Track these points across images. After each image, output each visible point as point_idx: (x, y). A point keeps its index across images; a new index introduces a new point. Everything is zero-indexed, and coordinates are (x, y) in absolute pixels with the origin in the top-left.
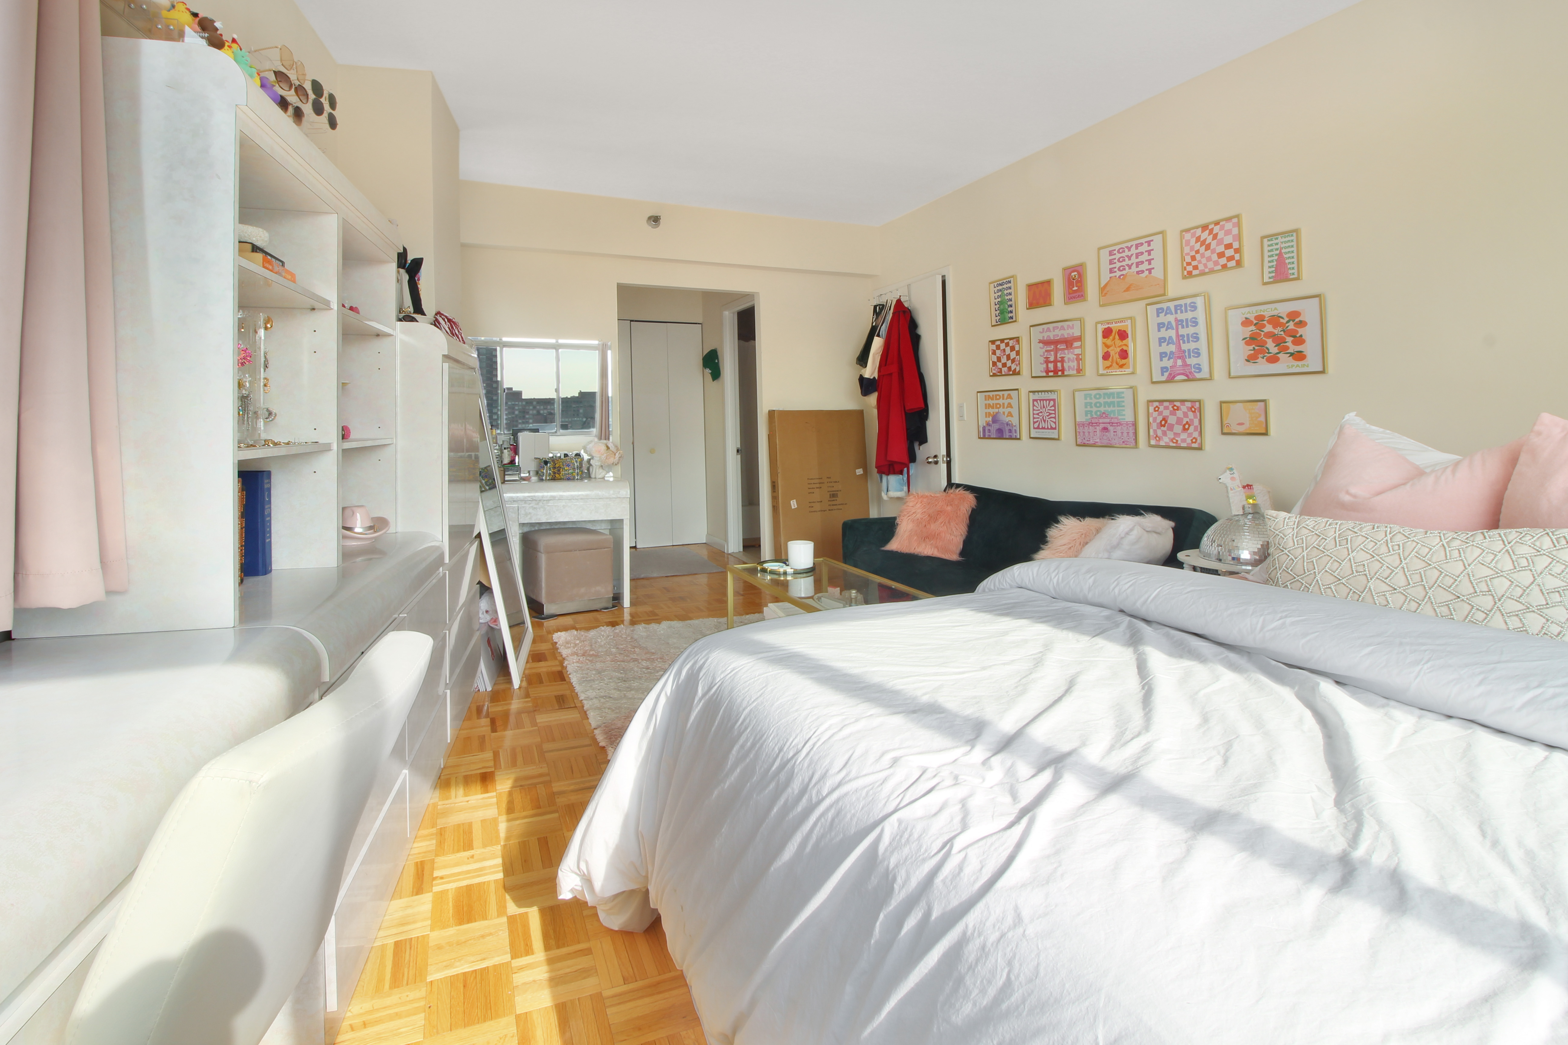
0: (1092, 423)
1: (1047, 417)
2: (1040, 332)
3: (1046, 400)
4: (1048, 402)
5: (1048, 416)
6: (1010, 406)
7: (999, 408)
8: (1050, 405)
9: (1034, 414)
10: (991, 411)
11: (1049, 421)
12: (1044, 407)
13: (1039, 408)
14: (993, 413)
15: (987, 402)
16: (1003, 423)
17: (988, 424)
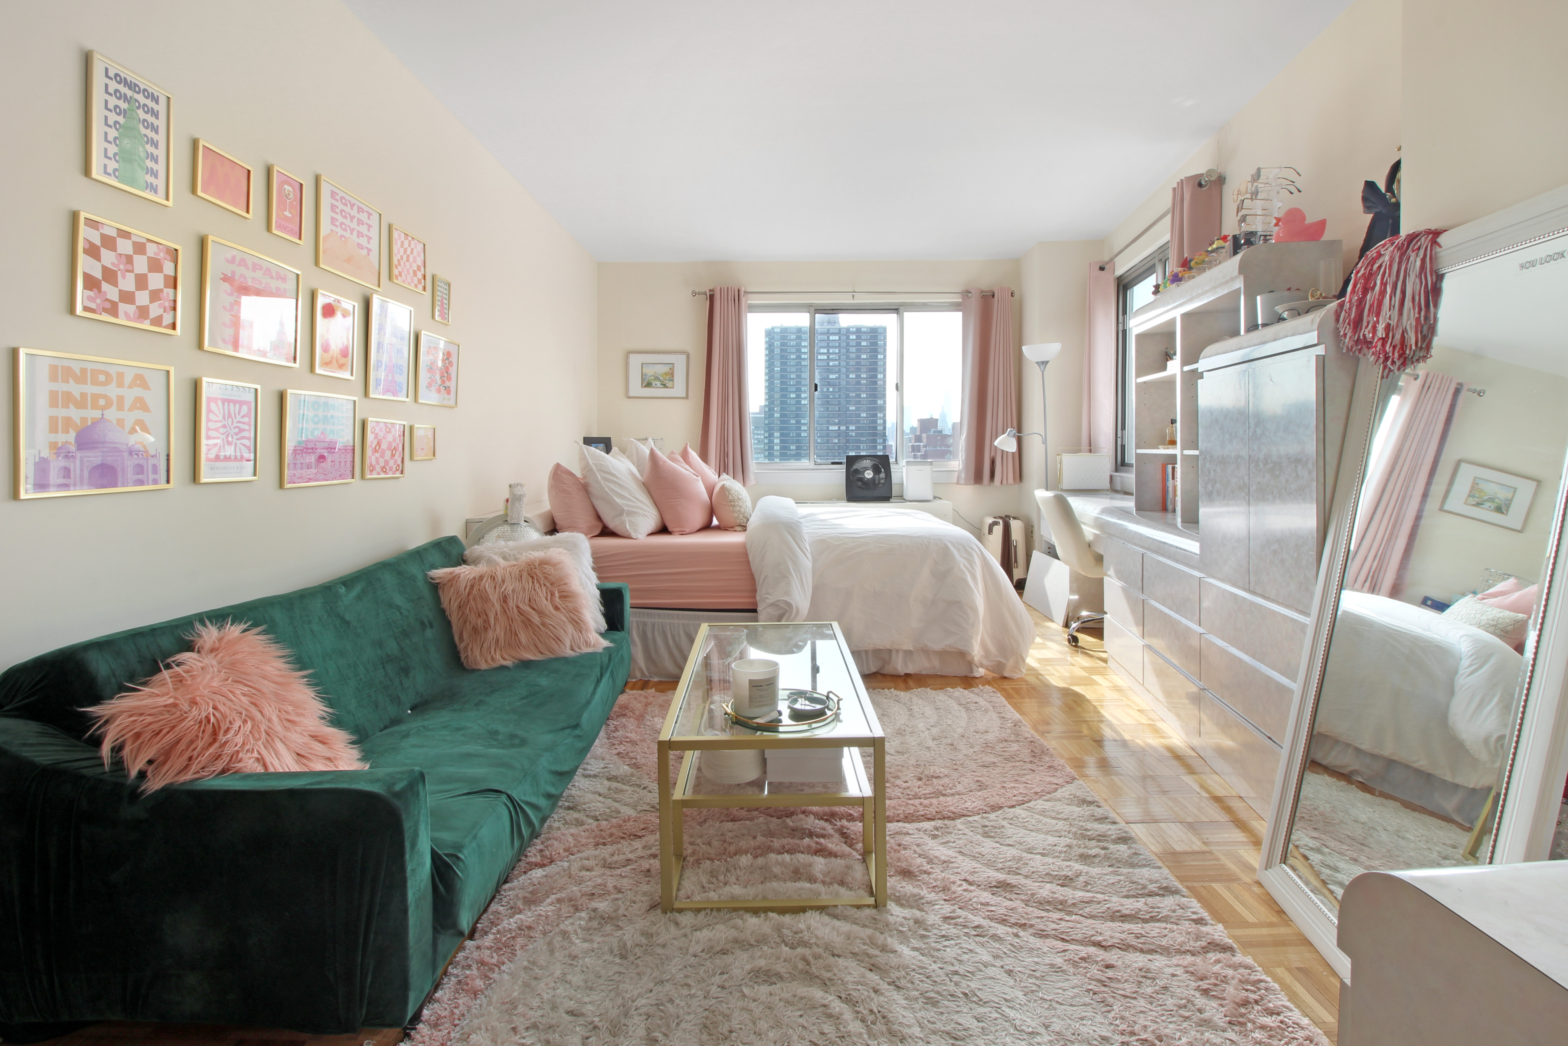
0: (307, 449)
1: (235, 437)
2: (227, 261)
3: (235, 402)
4: (237, 406)
5: (236, 434)
6: (141, 404)
7: (103, 408)
8: (241, 414)
9: (208, 429)
10: (75, 414)
11: (239, 445)
12: (230, 416)
13: (221, 418)
14: (84, 420)
15: (61, 387)
16: (117, 450)
17: (59, 450)
